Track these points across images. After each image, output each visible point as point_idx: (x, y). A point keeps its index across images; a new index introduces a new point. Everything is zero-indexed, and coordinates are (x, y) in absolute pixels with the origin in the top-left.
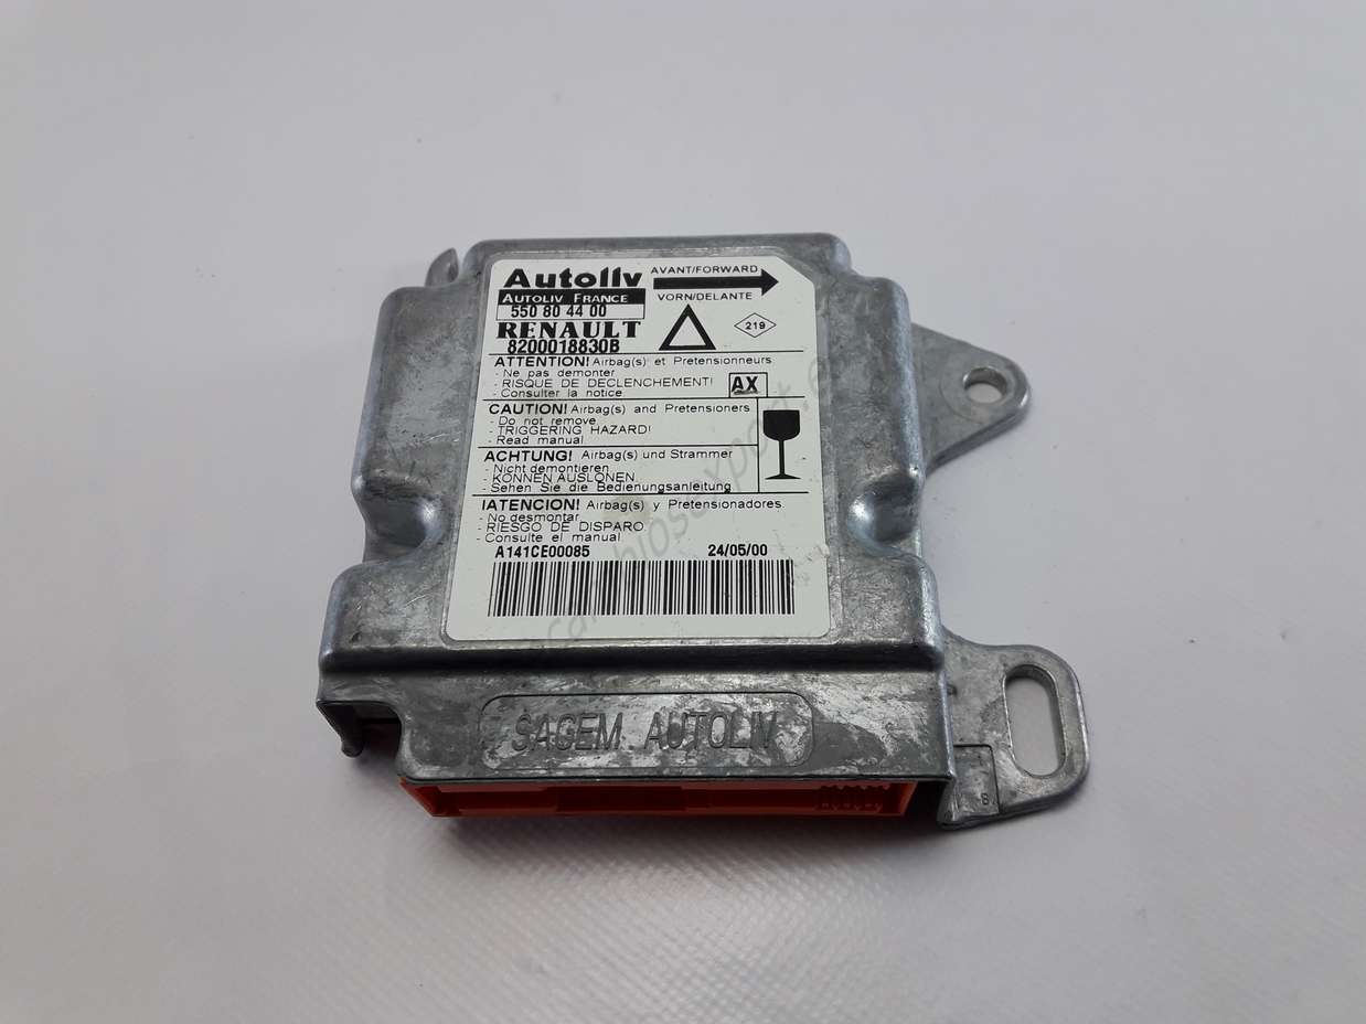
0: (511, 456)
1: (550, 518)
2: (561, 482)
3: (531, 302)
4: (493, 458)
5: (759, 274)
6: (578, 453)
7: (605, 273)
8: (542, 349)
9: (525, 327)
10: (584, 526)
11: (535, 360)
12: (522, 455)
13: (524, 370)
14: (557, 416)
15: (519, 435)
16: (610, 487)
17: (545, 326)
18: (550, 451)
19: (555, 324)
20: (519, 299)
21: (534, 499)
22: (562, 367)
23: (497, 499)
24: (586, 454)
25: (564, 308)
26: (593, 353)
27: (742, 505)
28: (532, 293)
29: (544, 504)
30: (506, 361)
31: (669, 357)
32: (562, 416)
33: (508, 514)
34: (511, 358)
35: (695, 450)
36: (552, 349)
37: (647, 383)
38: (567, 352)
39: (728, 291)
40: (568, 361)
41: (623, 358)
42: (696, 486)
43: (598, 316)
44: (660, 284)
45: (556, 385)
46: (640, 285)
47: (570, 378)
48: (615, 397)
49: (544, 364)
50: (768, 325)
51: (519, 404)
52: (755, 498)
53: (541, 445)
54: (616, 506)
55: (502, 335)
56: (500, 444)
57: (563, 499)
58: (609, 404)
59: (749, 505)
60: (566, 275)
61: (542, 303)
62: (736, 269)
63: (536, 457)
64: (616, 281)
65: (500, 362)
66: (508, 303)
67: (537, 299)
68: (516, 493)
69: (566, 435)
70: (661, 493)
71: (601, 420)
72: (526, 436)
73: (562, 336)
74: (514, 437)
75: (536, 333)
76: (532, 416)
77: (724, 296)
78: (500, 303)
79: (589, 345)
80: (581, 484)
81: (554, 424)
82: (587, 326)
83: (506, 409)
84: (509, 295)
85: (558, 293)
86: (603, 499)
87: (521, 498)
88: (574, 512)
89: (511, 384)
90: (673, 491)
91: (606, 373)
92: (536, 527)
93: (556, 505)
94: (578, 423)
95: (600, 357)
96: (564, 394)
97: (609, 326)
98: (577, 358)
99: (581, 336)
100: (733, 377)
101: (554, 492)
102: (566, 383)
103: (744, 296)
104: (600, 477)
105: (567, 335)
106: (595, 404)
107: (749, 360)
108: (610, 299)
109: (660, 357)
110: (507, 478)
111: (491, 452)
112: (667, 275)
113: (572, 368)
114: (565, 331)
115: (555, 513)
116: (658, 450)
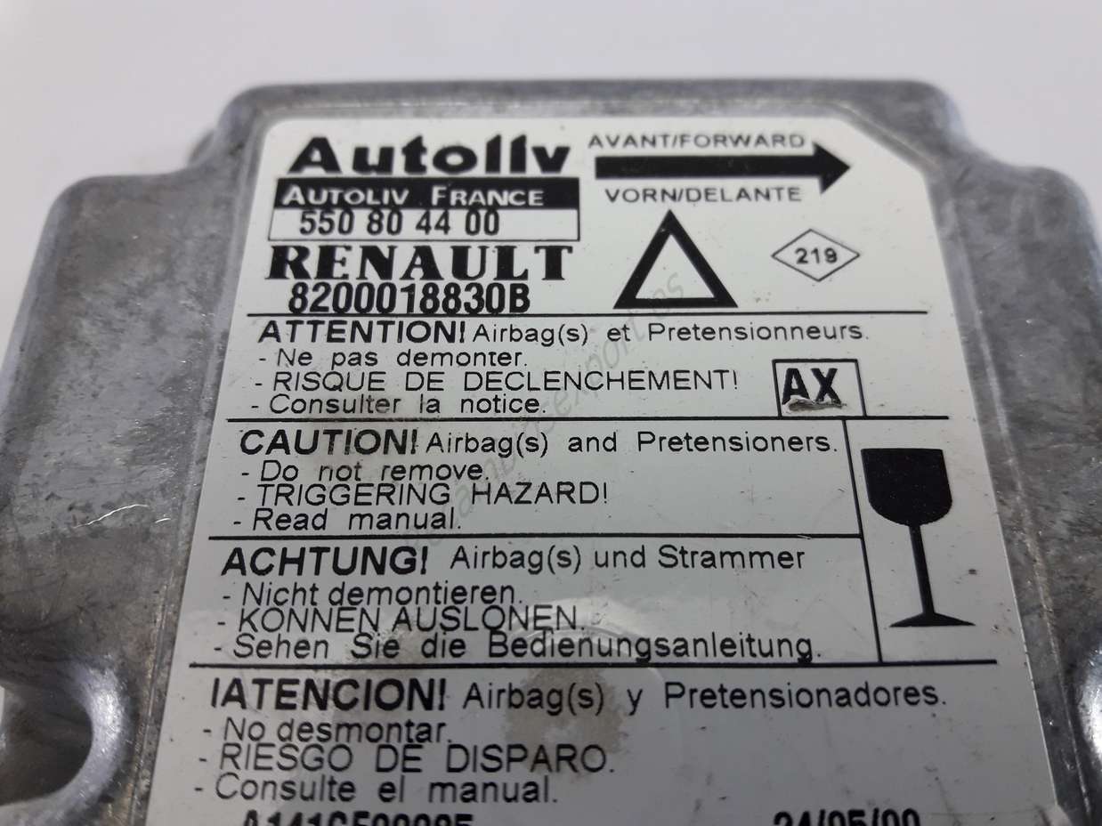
0: (285, 560)
1: (375, 733)
2: (401, 632)
3: (342, 203)
4: (241, 566)
5: (808, 150)
6: (441, 552)
7: (494, 146)
8: (364, 304)
9: (327, 255)
10: (458, 758)
11: (348, 328)
12: (310, 558)
13: (322, 353)
14: (394, 459)
15: (305, 508)
16: (520, 644)
17: (371, 254)
18: (377, 546)
19: (392, 249)
20: (318, 196)
21: (336, 677)
22: (407, 344)
23: (247, 677)
24: (461, 557)
25: (412, 216)
26: (473, 313)
27: (844, 698)
28: (345, 184)
29: (360, 693)
30: (284, 329)
31: (639, 324)
32: (407, 460)
33: (272, 718)
34: (294, 324)
35: (717, 546)
36: (386, 304)
37: (594, 380)
38: (417, 310)
39: (751, 183)
40: (419, 331)
41: (539, 324)
42: (728, 644)
43: (482, 235)
44: (607, 168)
45: (393, 384)
46: (567, 171)
47: (424, 370)
48: (524, 413)
49: (367, 338)
50: (844, 255)
51: (308, 430)
52: (876, 678)
53: (355, 531)
54: (535, 699)
55: (277, 272)
56: (261, 529)
57: (404, 677)
58: (511, 430)
59: (862, 697)
60: (414, 150)
61: (364, 205)
62: (761, 139)
63: (345, 563)
64: (518, 162)
65: (271, 332)
66: (294, 204)
67: (355, 197)
68: (293, 660)
69: (414, 507)
70: (644, 662)
71: (495, 469)
72: (320, 509)
73: (407, 276)
74: (293, 512)
75: (352, 268)
76: (338, 458)
77: (743, 194)
78: (278, 204)
79: (466, 297)
80: (451, 636)
81: (388, 479)
82: (460, 255)
83: (280, 442)
84: (296, 190)
85: (399, 185)
86: (502, 678)
87: (303, 676)
88: (433, 717)
89: (292, 384)
90: (672, 658)
91: (504, 358)
92: (340, 758)
93: (389, 694)
94: (444, 474)
95: (491, 324)
96: (410, 405)
97: (506, 255)
98: (439, 325)
99: (447, 275)
100: (782, 369)
101: (382, 660)
102: (415, 381)
103: (785, 193)
104: (494, 618)
105: (417, 273)
106: (480, 431)
107: (813, 332)
108: (507, 197)
109: (618, 323)
110: (273, 620)
111: (238, 551)
112: (621, 151)
113: (428, 347)
114: (412, 265)
115: (384, 717)
116: (630, 545)
